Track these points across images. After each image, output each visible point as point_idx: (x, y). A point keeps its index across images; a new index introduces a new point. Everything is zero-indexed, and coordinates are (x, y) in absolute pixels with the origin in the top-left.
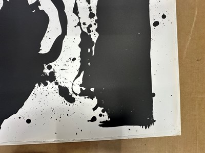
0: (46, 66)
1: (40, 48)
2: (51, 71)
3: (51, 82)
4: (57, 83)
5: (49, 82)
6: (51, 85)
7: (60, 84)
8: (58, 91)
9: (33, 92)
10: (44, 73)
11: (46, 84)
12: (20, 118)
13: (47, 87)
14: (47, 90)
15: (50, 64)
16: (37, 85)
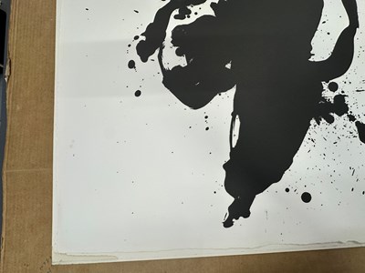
0: (325, 86)
1: (312, 52)
2: (336, 93)
3: (340, 115)
4: (352, 118)
5: (335, 116)
6: (340, 120)
7: (358, 119)
8: (356, 134)
9: (307, 136)
10: (324, 99)
11: (331, 120)
12: (287, 190)
13: (334, 124)
14: (335, 131)
15: (334, 81)
16: (313, 122)
